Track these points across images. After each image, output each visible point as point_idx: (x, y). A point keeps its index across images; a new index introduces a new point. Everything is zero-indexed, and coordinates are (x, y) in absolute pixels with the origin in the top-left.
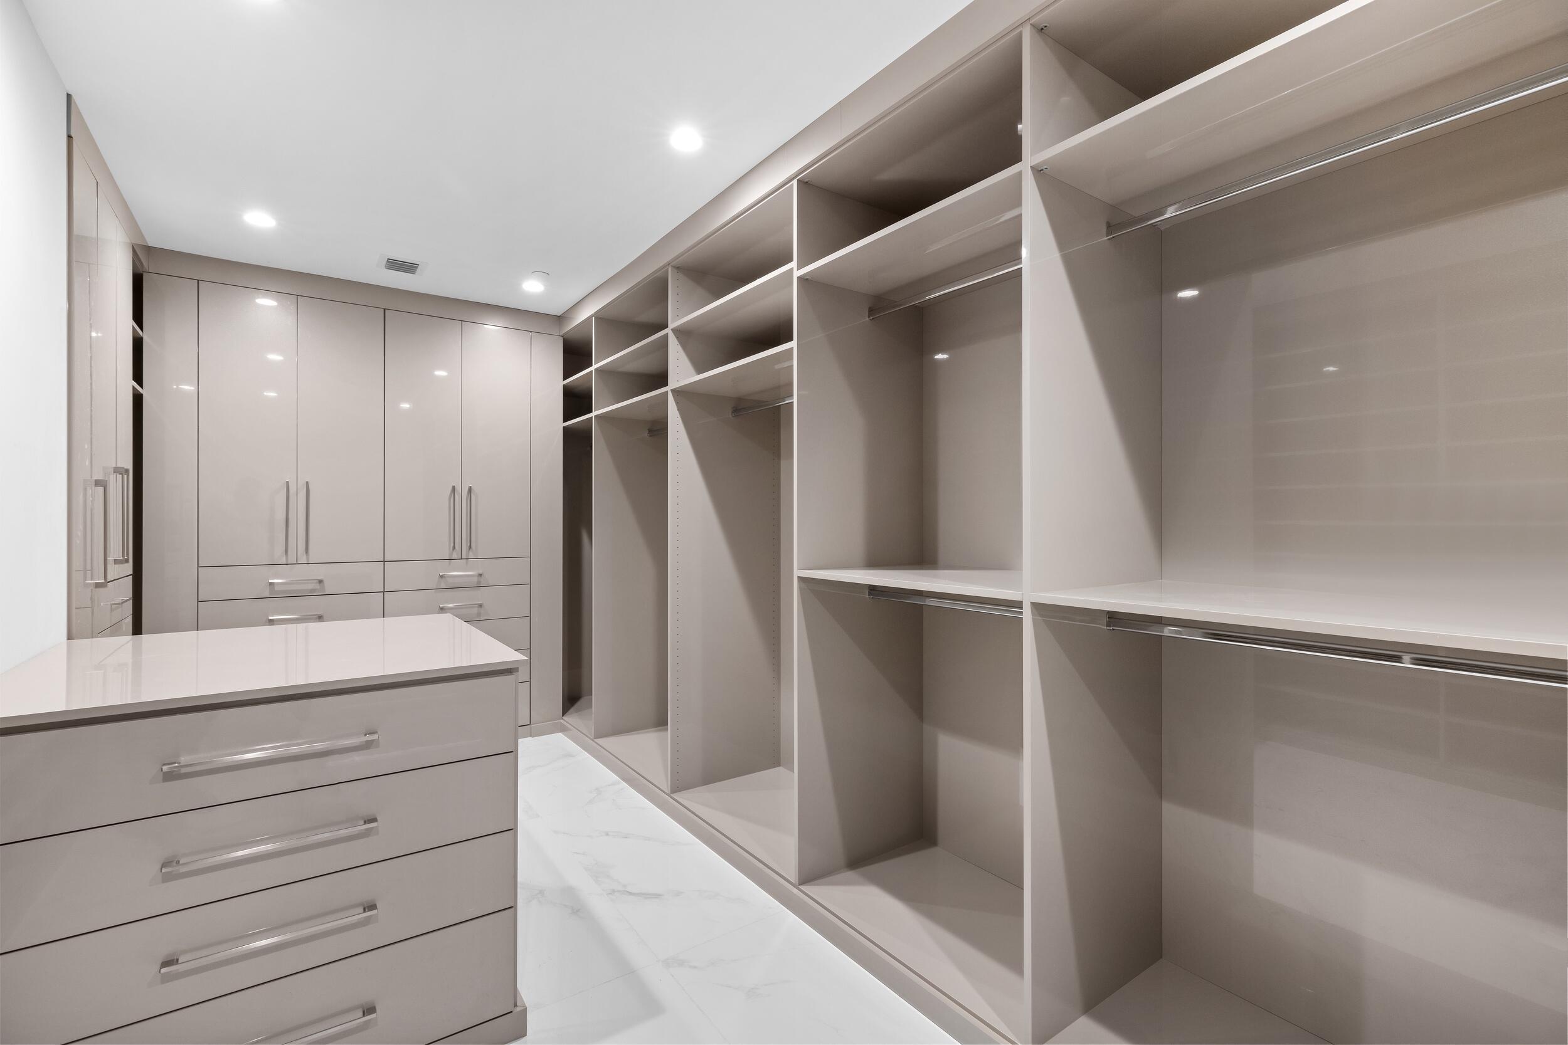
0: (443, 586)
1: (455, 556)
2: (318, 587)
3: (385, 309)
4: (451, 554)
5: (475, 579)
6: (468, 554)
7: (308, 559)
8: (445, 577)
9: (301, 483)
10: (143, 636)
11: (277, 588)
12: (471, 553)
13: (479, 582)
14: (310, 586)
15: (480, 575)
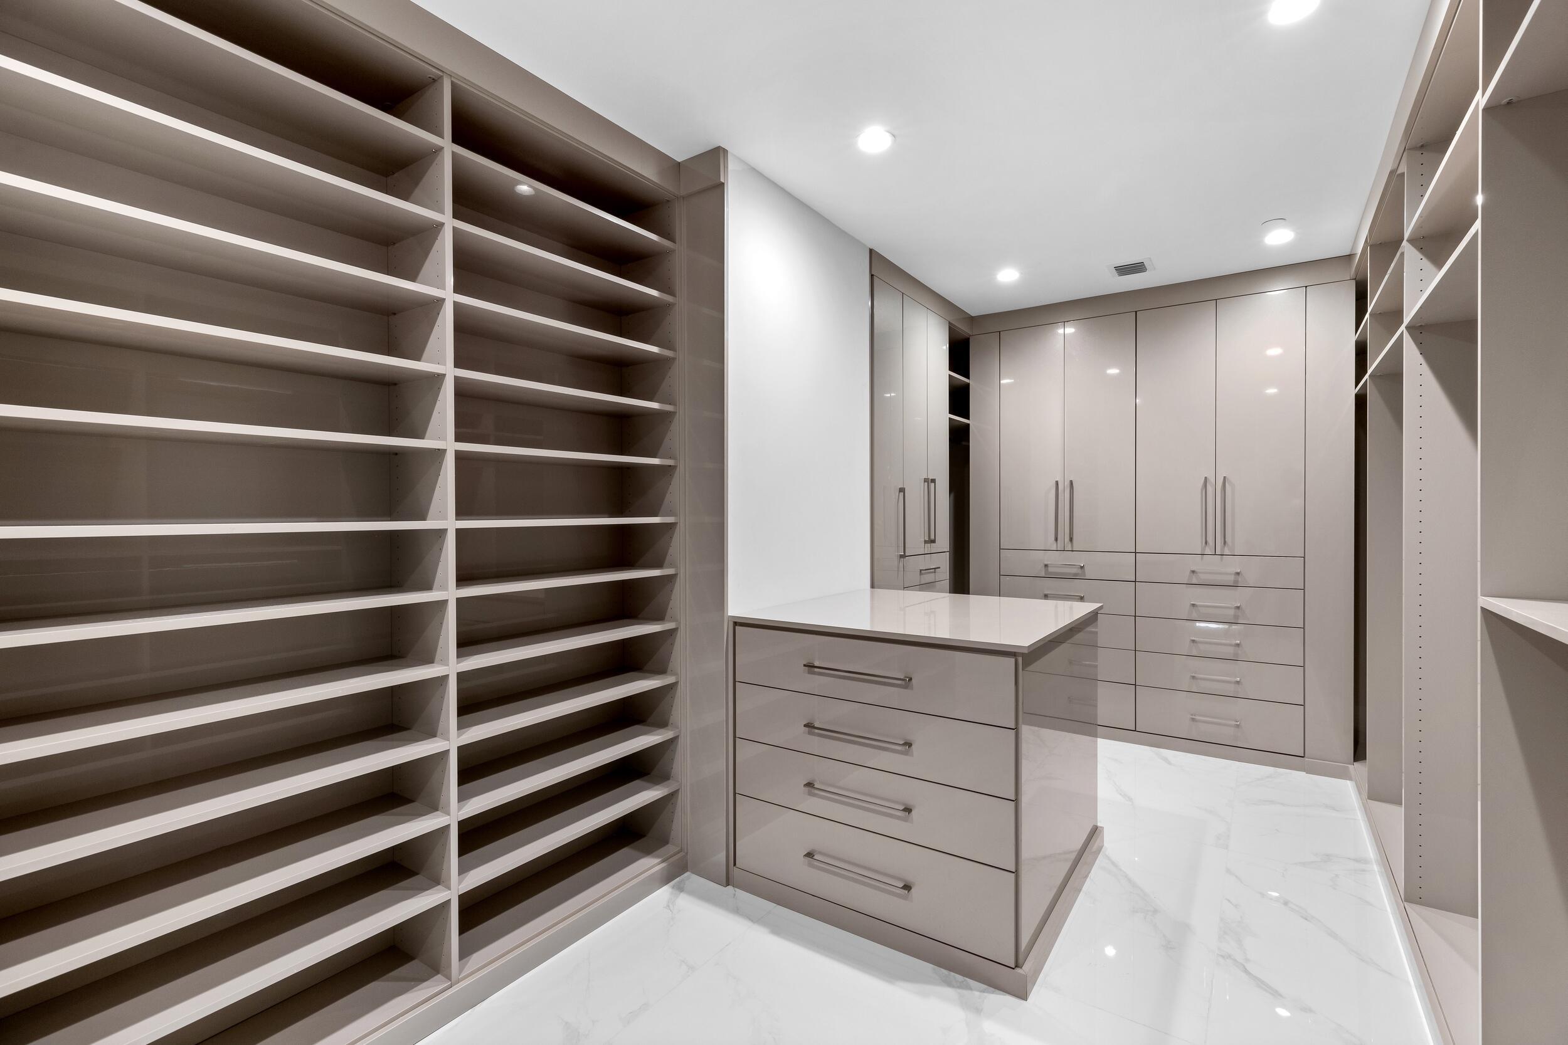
0: (1194, 581)
1: (1208, 551)
2: (1080, 572)
3: (1136, 312)
4: (1203, 549)
5: (1232, 578)
6: (1223, 549)
7: (1072, 546)
8: (1197, 573)
9: (1067, 483)
10: (971, 596)
11: (1050, 569)
12: (1226, 548)
13: (1236, 581)
14: (1074, 571)
15: (1238, 574)
